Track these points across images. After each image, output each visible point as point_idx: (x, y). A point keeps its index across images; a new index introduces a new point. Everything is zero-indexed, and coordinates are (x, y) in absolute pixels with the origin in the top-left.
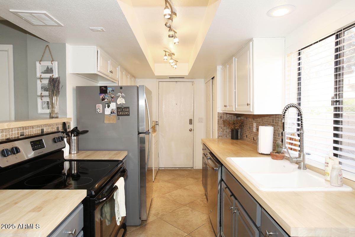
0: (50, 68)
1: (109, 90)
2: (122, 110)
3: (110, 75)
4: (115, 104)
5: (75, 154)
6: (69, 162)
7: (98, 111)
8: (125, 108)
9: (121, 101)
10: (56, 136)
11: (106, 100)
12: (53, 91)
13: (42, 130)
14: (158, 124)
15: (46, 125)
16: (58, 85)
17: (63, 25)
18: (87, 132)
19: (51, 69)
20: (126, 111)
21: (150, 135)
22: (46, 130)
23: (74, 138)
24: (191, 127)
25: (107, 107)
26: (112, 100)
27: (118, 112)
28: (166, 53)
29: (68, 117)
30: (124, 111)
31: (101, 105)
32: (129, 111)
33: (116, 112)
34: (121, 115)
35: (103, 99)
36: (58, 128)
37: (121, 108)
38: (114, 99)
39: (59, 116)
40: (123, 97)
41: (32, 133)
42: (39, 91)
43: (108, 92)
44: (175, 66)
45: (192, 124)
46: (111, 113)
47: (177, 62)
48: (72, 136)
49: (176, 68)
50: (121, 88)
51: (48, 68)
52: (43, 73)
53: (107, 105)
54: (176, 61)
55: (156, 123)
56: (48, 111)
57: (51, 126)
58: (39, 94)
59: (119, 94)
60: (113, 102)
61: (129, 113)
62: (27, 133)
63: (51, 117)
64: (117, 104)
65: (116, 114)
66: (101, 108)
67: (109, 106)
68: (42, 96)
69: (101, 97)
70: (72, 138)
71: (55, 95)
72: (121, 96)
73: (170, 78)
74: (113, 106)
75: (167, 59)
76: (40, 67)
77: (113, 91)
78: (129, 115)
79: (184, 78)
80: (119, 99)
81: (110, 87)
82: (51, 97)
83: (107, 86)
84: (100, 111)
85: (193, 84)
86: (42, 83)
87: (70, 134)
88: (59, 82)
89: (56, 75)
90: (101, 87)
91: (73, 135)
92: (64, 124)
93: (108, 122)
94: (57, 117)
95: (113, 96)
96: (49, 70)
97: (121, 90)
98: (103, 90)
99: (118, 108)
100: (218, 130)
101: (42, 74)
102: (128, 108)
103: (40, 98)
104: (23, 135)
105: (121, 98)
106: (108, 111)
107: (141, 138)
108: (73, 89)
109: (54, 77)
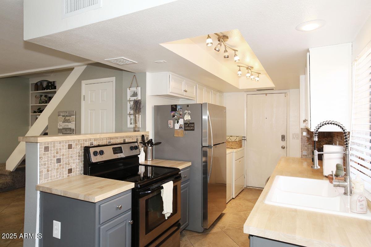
0: (135, 92)
1: (178, 107)
2: (188, 125)
3: (185, 93)
4: (182, 120)
5: (150, 161)
6: (144, 166)
7: (170, 126)
8: (190, 123)
9: (187, 118)
10: (133, 145)
11: (176, 117)
12: (136, 110)
13: (124, 140)
14: (246, 140)
15: (127, 137)
16: (140, 106)
17: (137, 63)
18: (160, 143)
19: (137, 93)
20: (192, 127)
21: (212, 149)
22: (127, 141)
23: (150, 148)
24: (283, 144)
25: (176, 123)
26: (181, 117)
27: (185, 127)
28: (240, 68)
29: (147, 131)
30: (190, 126)
31: (172, 121)
32: (194, 127)
33: (183, 127)
34: (188, 130)
35: (174, 116)
36: (137, 139)
37: (187, 123)
38: (182, 116)
39: (140, 130)
40: (188, 114)
41: (117, 142)
42: (129, 111)
43: (177, 110)
44: (257, 79)
45: (284, 140)
46: (180, 128)
47: (260, 73)
48: (148, 146)
49: (258, 81)
50: (188, 106)
51: (134, 92)
52: (131, 96)
53: (176, 121)
54: (258, 73)
55: (243, 138)
56: (133, 126)
57: (131, 137)
58: (128, 113)
59: (186, 111)
60: (181, 118)
61: (194, 128)
62: (113, 141)
63: (135, 131)
64: (184, 120)
65: (184, 129)
66: (172, 124)
67: (178, 122)
68: (130, 114)
69: (172, 114)
70: (148, 148)
71: (137, 113)
72: (187, 113)
73: (257, 90)
74: (181, 122)
75: (241, 74)
76: (129, 92)
77: (182, 109)
78: (193, 130)
79: (273, 89)
80: (186, 116)
81: (180, 105)
82: (135, 114)
83: (176, 105)
84: (171, 126)
85: (286, 96)
86: (131, 104)
87: (147, 145)
88: (140, 103)
89: (139, 98)
90: (172, 105)
91: (150, 145)
92: (143, 136)
93: (177, 136)
94: (139, 131)
95: (181, 113)
96: (135, 94)
97: (188, 108)
98: (174, 108)
99: (185, 124)
100: (301, 148)
101: (131, 98)
102: (193, 123)
103: (129, 116)
104: (110, 143)
105: (188, 115)
106: (177, 126)
107: (204, 151)
108: (152, 108)
109: (138, 99)
